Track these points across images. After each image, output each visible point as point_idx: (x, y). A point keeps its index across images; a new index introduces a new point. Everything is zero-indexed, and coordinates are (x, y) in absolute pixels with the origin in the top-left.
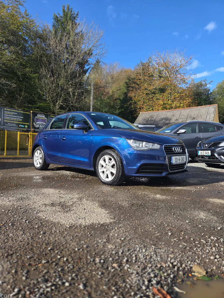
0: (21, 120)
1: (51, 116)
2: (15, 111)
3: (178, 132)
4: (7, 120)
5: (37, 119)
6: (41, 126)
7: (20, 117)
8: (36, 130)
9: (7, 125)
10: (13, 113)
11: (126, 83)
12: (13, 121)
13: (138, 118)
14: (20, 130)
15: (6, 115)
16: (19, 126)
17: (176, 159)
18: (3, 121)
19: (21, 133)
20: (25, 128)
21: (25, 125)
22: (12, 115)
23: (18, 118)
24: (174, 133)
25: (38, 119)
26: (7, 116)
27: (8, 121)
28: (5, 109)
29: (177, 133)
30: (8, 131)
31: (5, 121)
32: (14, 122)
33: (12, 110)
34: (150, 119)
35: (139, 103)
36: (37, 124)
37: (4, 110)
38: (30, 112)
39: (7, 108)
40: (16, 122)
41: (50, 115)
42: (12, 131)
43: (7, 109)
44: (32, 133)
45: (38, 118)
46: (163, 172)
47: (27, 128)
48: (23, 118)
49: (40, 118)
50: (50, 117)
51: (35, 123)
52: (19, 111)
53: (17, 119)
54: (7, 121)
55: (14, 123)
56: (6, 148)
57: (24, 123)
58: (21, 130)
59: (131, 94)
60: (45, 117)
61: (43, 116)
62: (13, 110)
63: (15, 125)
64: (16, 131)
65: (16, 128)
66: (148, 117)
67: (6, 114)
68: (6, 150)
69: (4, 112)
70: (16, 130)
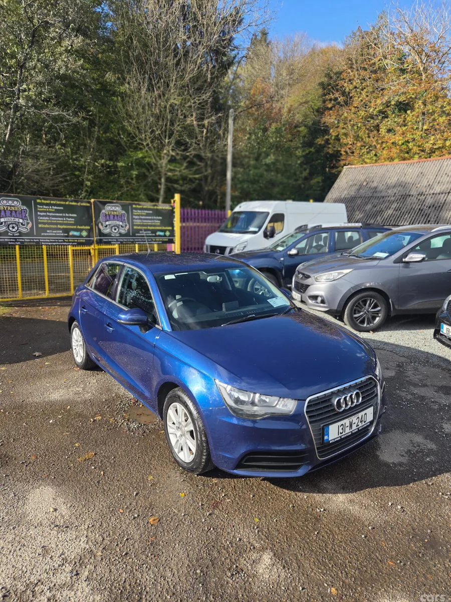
0: (72, 221)
1: (134, 206)
2: (58, 202)
3: (407, 259)
4: (44, 223)
5: (106, 215)
6: (115, 229)
7: (70, 215)
8: (105, 239)
9: (46, 234)
10: (56, 208)
11: (322, 84)
12: (57, 224)
13: (338, 180)
14: (72, 242)
15: (42, 214)
16: (68, 233)
17: (340, 428)
18: (37, 226)
19: (74, 248)
20: (82, 237)
21: (81, 230)
22: (53, 212)
23: (66, 217)
24: (396, 262)
25: (108, 216)
26: (43, 216)
27: (46, 226)
28: (38, 201)
29: (404, 260)
30: (49, 245)
31: (40, 226)
32: (59, 226)
33: (52, 202)
34: (365, 184)
35: (344, 140)
36: (106, 226)
37: (36, 204)
38: (89, 202)
39: (41, 200)
40: (62, 227)
41: (131, 205)
42: (56, 245)
43: (43, 201)
44: (97, 247)
45: (107, 213)
46: (301, 465)
47: (86, 237)
48: (75, 215)
49: (112, 213)
50: (133, 209)
51: (102, 224)
52: (67, 203)
53: (64, 220)
54: (43, 226)
55: (60, 229)
56: (49, 281)
57: (79, 227)
58: (74, 242)
59: (329, 119)
60: (123, 209)
61: (117, 208)
62: (55, 202)
63: (60, 233)
64: (64, 245)
65: (63, 240)
66: (362, 178)
67: (41, 212)
68: (49, 283)
69: (36, 208)
70: (64, 242)
